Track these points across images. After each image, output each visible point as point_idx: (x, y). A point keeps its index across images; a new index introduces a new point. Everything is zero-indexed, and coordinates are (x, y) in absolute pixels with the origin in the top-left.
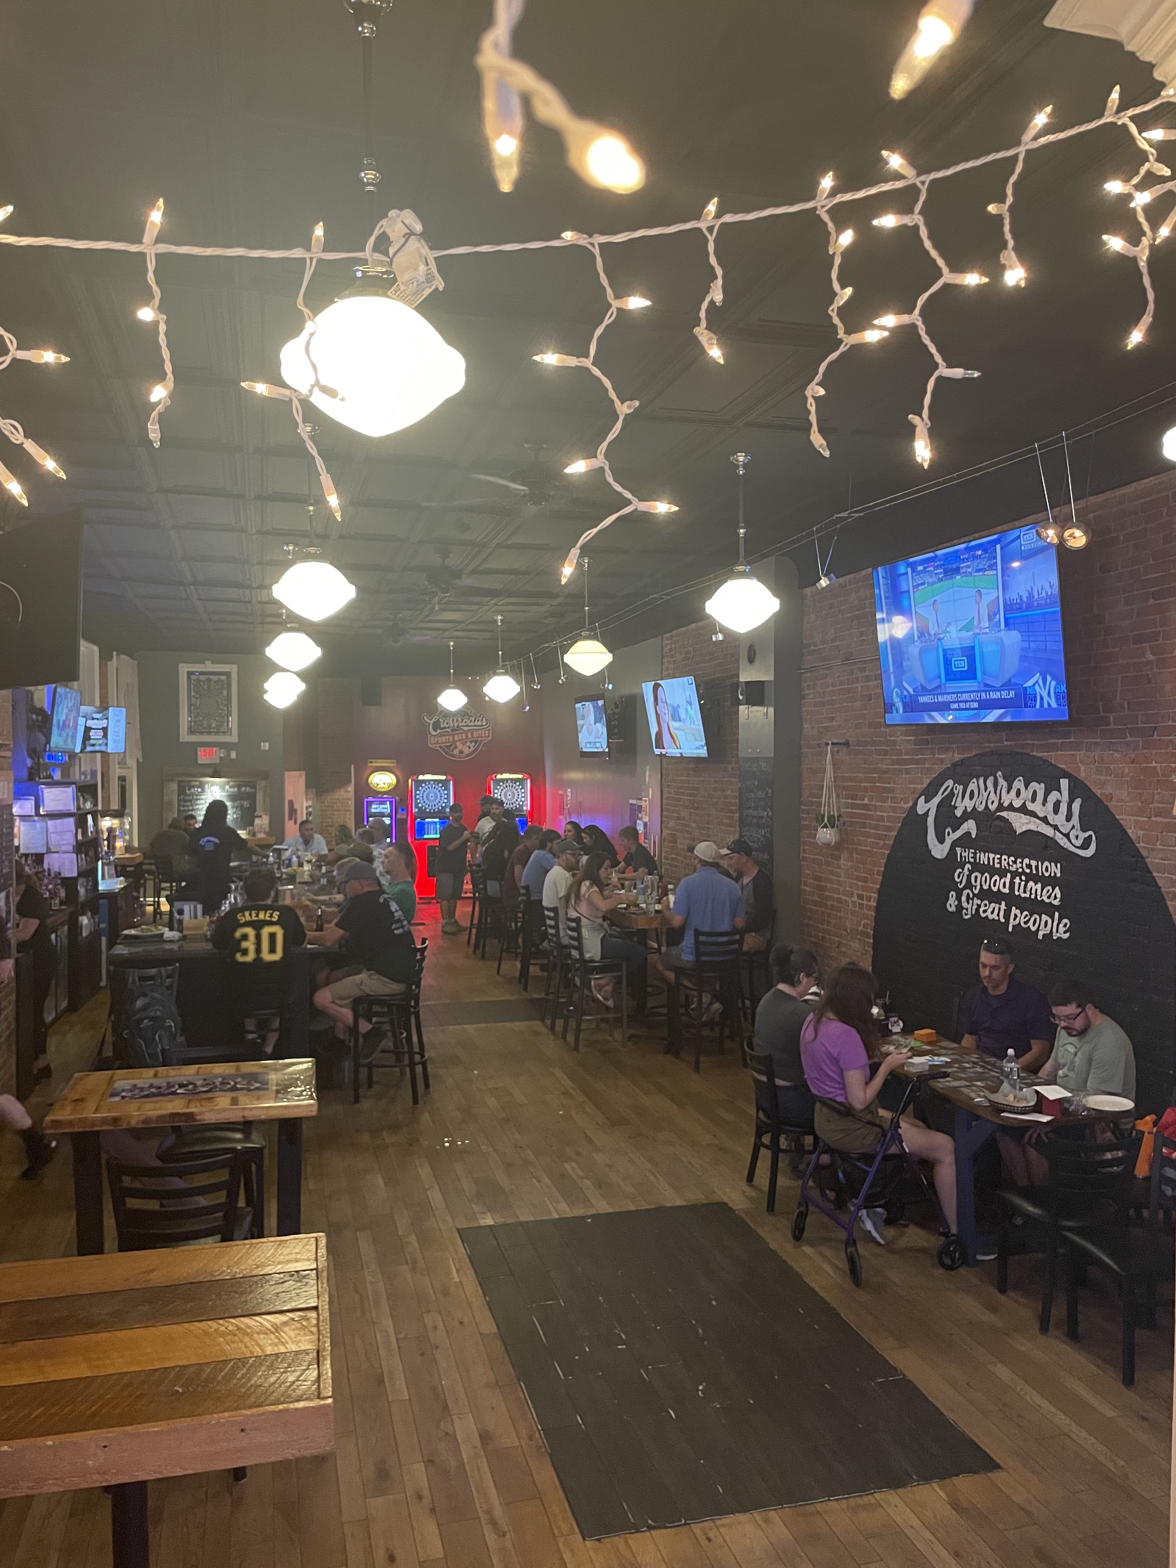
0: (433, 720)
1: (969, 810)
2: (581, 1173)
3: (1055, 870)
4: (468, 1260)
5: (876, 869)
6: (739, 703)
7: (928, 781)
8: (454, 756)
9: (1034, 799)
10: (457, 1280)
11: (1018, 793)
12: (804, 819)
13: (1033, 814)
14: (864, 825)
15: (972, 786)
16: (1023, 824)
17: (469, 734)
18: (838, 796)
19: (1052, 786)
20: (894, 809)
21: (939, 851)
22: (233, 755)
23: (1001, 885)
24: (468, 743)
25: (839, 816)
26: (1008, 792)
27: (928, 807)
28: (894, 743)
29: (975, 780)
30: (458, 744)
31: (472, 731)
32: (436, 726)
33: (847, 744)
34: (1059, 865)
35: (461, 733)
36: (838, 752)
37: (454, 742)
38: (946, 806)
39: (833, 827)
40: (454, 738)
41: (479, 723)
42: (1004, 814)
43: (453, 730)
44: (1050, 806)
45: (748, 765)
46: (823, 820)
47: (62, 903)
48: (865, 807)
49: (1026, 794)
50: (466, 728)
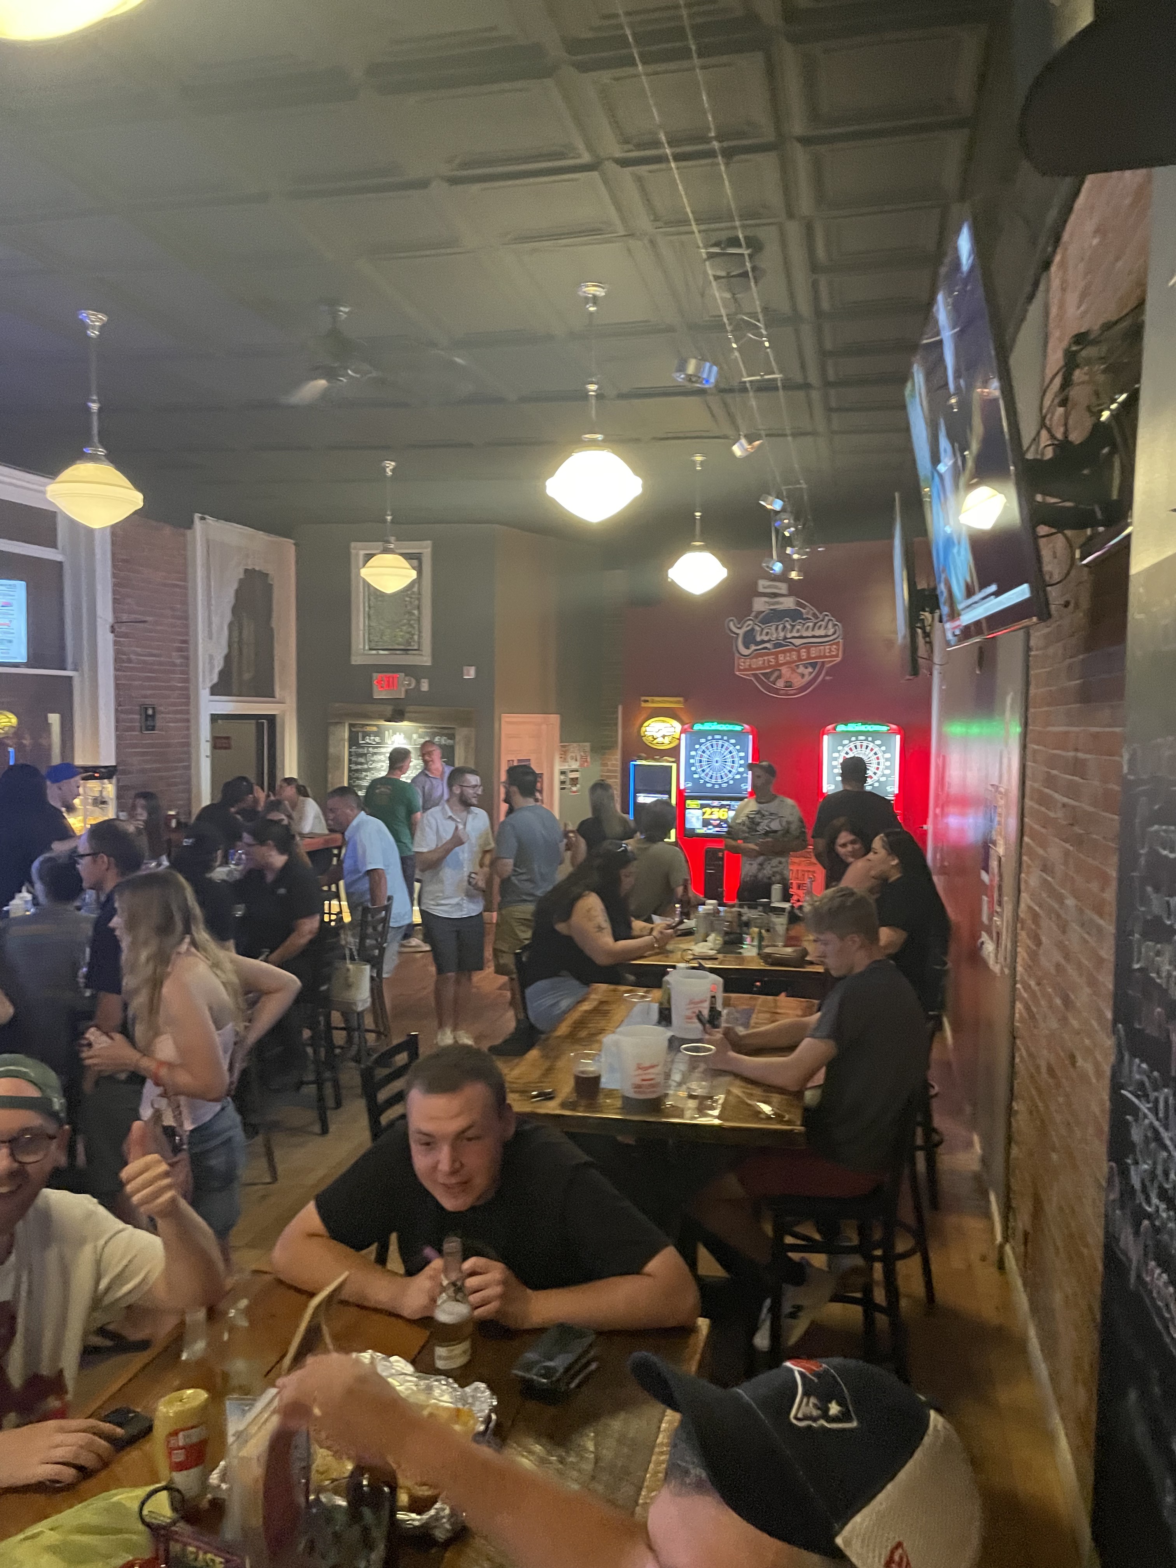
0: (745, 629)
8: (776, 691)
17: (803, 653)
22: (425, 686)
31: (807, 647)
32: (749, 638)
37: (778, 666)
41: (822, 632)
43: (776, 646)
50: (798, 642)
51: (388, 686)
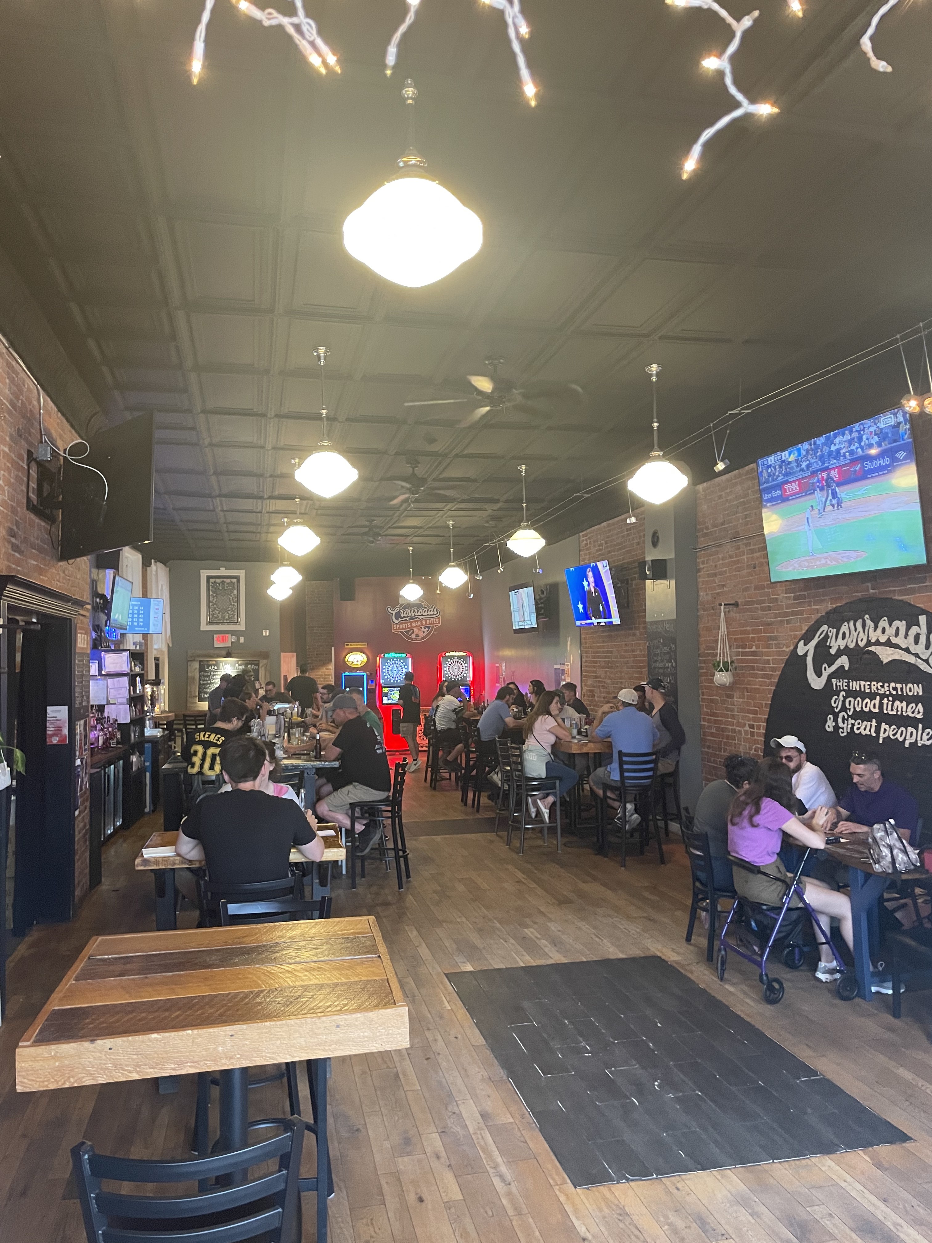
0: (396, 611)
1: (842, 648)
2: (539, 936)
3: (918, 690)
4: (456, 995)
5: (764, 702)
6: (646, 578)
7: (807, 628)
8: (412, 639)
9: (897, 634)
10: (450, 1008)
11: (884, 631)
12: (702, 668)
13: (897, 646)
14: (753, 668)
15: (844, 628)
16: (888, 655)
17: (424, 622)
18: (730, 647)
19: (913, 622)
20: (779, 653)
21: (817, 683)
22: (242, 640)
23: (872, 706)
24: (423, 629)
25: (732, 662)
26: (875, 630)
27: (806, 650)
28: (776, 600)
29: (846, 624)
30: (415, 629)
31: (426, 619)
32: (398, 615)
33: (736, 605)
34: (920, 685)
35: (418, 621)
36: (729, 611)
37: (412, 628)
38: (822, 648)
39: (727, 671)
40: (411, 625)
41: (432, 613)
42: (872, 648)
43: (410, 619)
44: (911, 638)
45: (654, 627)
46: (719, 666)
47: (118, 743)
48: (754, 654)
49: (890, 631)
50: (421, 617)
51: (223, 640)
